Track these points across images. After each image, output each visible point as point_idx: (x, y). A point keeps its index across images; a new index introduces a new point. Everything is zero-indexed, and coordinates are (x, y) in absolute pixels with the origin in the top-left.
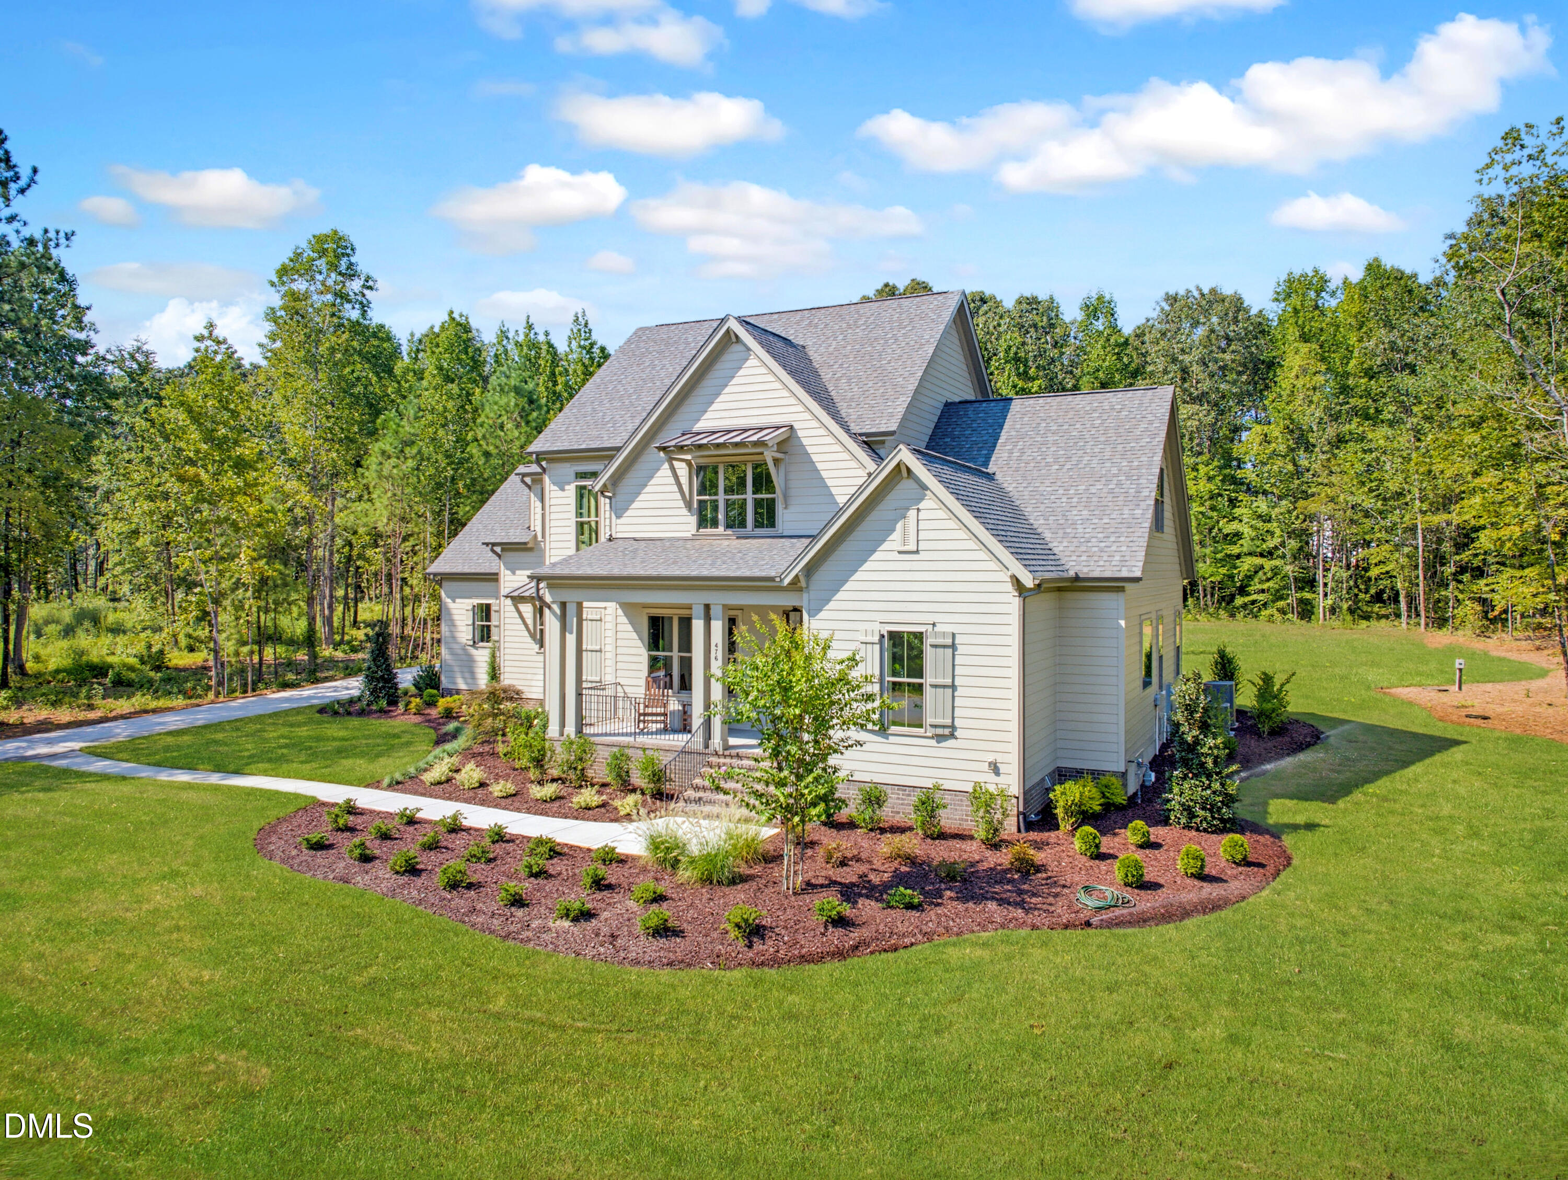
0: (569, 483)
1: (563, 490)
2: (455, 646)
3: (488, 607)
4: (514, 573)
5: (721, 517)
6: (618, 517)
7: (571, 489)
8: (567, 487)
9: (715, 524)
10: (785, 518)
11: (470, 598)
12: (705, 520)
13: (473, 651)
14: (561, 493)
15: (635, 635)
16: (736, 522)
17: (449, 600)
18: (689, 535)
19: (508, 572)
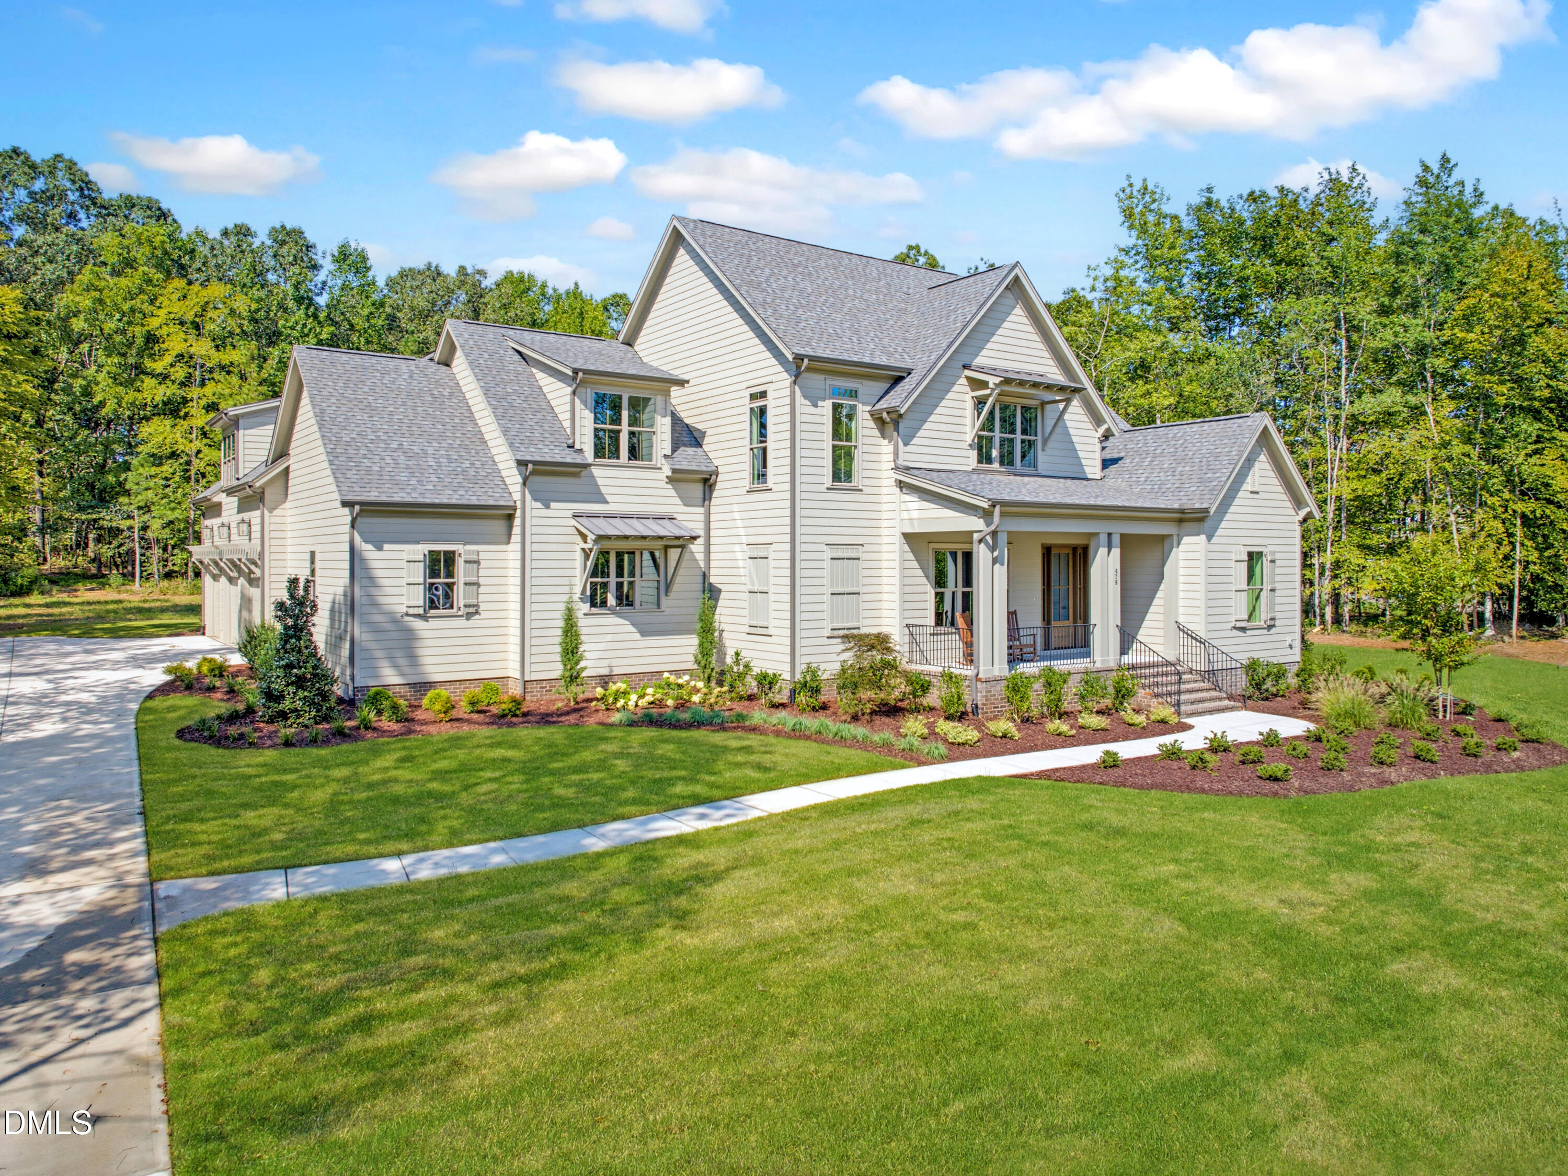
0: (824, 399)
1: (816, 406)
2: (378, 618)
3: (450, 558)
4: (547, 507)
5: (995, 453)
6: (906, 444)
7: (826, 407)
8: (820, 403)
9: (989, 460)
10: (1044, 458)
11: (418, 543)
12: (983, 457)
13: (418, 624)
14: (812, 410)
15: (920, 572)
16: (1007, 459)
17: (370, 547)
18: (970, 469)
19: (539, 505)
